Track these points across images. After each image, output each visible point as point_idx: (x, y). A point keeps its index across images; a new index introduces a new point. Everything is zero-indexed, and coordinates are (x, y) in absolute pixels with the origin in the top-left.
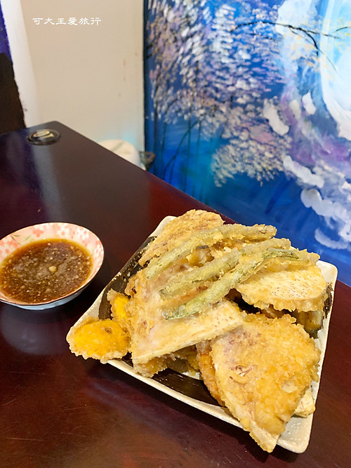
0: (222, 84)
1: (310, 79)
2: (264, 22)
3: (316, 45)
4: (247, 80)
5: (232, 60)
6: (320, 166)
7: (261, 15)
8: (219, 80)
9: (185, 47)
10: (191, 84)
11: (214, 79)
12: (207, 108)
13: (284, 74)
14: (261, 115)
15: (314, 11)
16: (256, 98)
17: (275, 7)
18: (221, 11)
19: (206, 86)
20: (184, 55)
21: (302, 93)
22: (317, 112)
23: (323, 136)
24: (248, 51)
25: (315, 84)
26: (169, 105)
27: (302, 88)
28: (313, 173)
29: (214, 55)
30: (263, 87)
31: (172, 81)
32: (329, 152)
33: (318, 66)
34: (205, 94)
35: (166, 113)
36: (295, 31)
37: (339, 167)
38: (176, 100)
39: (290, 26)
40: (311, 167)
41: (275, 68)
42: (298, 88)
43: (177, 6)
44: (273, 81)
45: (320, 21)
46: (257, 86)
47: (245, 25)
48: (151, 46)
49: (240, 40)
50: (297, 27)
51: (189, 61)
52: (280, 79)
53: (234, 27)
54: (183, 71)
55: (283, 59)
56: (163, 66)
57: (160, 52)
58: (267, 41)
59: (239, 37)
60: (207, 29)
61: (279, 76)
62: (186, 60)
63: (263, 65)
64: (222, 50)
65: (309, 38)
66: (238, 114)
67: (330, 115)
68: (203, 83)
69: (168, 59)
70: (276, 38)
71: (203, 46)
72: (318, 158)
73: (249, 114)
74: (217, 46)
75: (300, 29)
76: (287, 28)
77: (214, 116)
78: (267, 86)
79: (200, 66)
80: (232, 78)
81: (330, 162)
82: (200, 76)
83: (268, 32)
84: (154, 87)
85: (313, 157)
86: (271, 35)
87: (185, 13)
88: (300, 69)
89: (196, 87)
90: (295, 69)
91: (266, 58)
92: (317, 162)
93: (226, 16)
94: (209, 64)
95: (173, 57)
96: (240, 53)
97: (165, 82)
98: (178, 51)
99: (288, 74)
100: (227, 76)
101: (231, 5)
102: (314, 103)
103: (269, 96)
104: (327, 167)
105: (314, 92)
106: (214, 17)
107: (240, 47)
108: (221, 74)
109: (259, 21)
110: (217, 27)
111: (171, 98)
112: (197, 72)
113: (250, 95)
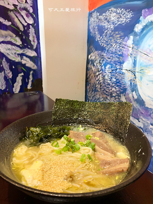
0: (108, 89)
1: (134, 87)
2: (119, 69)
3: (135, 75)
4: (115, 88)
5: (111, 82)
6: (141, 119)
7: (118, 67)
8: (107, 88)
9: (97, 78)
10: (99, 90)
11: (106, 88)
12: (104, 98)
13: (126, 85)
14: (120, 100)
15: (133, 65)
16: (119, 94)
17: (122, 64)
18: (107, 66)
19: (103, 90)
20: (97, 81)
21: (132, 91)
22: (138, 98)
23: (141, 107)
24: (115, 78)
25: (136, 88)
26: (93, 97)
27: (132, 90)
28: (139, 121)
29: (106, 80)
30: (120, 90)
31: (94, 89)
32: (143, 113)
33: (136, 82)
34: (103, 93)
35: (92, 100)
36: (128, 71)
37: (147, 119)
38: (95, 95)
39: (127, 70)
40: (138, 119)
41: (123, 83)
42: (131, 90)
43: (95, 66)
44: (123, 88)
45: (135, 68)
46: (118, 90)
47: (114, 70)
48: (88, 78)
49: (113, 75)
50: (129, 70)
51: (99, 82)
52: (125, 87)
53: (111, 71)
54: (97, 86)
55: (125, 80)
56: (91, 84)
57: (91, 80)
58: (120, 75)
59: (112, 74)
60: (104, 72)
61: (125, 86)
62: (97, 82)
63: (120, 83)
64: (108, 78)
65: (132, 73)
66: (113, 99)
67: (142, 99)
68: (102, 90)
69: (93, 82)
70: (123, 74)
71: (102, 77)
72: (140, 115)
73: (116, 99)
74: (106, 77)
75: (129, 71)
76: (126, 71)
77: (106, 101)
78: (122, 90)
79: (102, 84)
80: (111, 87)
81: (144, 117)
82: (102, 87)
83: (121, 72)
84: (88, 91)
85: (138, 115)
86: (121, 73)
87: (97, 68)
88: (131, 83)
89: (100, 91)
90: (129, 83)
91: (121, 80)
92: (140, 117)
93: (109, 68)
94: (104, 83)
95: (94, 81)
96: (113, 79)
97: (91, 90)
98: (95, 79)
99: (127, 85)
100: (110, 87)
101: (110, 65)
102: (136, 95)
103: (122, 93)
104: (143, 119)
105: (136, 91)
106: (105, 68)
107: (113, 77)
108: (108, 86)
109: (118, 69)
110: (106, 71)
111: (93, 95)
112: (101, 86)
113: (117, 93)
